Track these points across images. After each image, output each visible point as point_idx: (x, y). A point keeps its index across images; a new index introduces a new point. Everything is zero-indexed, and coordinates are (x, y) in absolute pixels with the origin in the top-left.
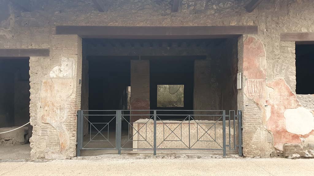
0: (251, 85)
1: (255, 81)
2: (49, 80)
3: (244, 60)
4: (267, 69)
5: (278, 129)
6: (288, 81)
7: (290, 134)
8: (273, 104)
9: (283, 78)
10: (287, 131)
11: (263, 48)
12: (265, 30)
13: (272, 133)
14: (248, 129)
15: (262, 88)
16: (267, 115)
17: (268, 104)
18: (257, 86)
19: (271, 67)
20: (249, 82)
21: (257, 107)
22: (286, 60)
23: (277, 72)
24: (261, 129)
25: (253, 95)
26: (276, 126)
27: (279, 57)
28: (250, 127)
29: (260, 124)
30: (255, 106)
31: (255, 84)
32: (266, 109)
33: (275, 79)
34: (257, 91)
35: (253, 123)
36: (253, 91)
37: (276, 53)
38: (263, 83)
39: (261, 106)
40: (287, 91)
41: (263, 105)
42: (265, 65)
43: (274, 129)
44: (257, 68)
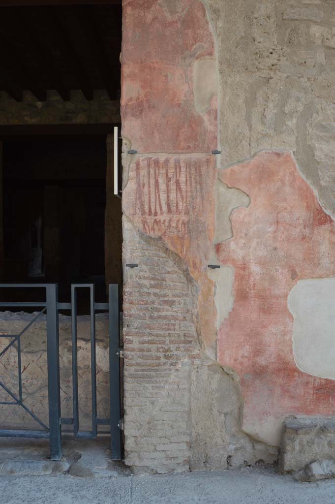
0: (152, 176)
1: (172, 161)
3: (126, 70)
4: (222, 114)
5: (262, 361)
6: (310, 165)
7: (307, 379)
8: (243, 259)
9: (290, 151)
10: (296, 370)
11: (207, 23)
13: (238, 379)
14: (140, 360)
15: (201, 192)
16: (217, 305)
17: (221, 258)
18: (177, 183)
19: (241, 102)
20: (143, 164)
21: (177, 269)
22: (302, 77)
23: (265, 124)
24: (193, 363)
25: (162, 221)
26: (256, 348)
27: (275, 61)
28: (147, 354)
29: (190, 342)
30: (170, 266)
31: (170, 175)
32: (214, 281)
33: (255, 155)
34: (177, 206)
35: (161, 335)
36: (163, 202)
37: (261, 45)
38: (203, 169)
39: (193, 269)
40: (305, 204)
41: (201, 262)
42: (212, 96)
43: (245, 360)
44: (179, 105)
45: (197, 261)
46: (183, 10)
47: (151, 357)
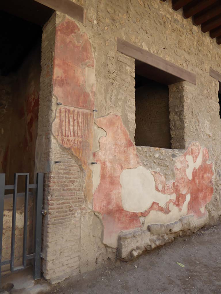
0: (67, 117)
1: (76, 111)
5: (111, 207)
6: (126, 122)
7: (127, 213)
8: (104, 160)
9: (120, 115)
10: (123, 210)
11: (92, 52)
12: (95, 22)
13: (101, 217)
14: (57, 214)
15: (88, 128)
16: (93, 181)
17: (95, 159)
18: (78, 122)
19: (103, 90)
20: (63, 110)
21: (76, 165)
22: (124, 86)
23: (111, 102)
24: (82, 212)
25: (71, 140)
26: (108, 201)
27: (115, 77)
28: (61, 210)
29: (81, 201)
30: (73, 163)
31: (75, 118)
32: (92, 170)
33: (108, 114)
34: (78, 133)
35: (68, 199)
36: (72, 131)
37: (110, 68)
38: (89, 117)
39: (84, 165)
40: (125, 138)
41: (87, 161)
42: (93, 85)
43: (104, 208)
44: (80, 86)
45: (86, 161)
46: (82, 43)
47: (63, 212)
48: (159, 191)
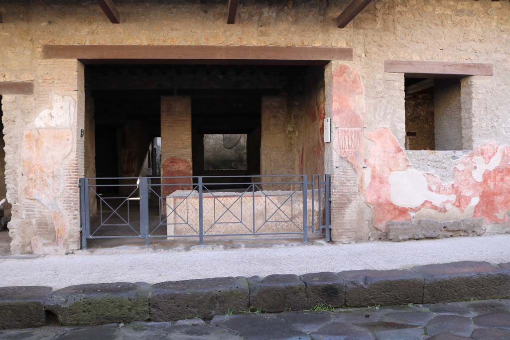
0: (343, 136)
1: (350, 131)
2: (35, 132)
3: (334, 98)
4: (366, 114)
5: (380, 201)
6: (395, 132)
7: (396, 207)
8: (374, 164)
9: (388, 126)
10: (392, 204)
11: (360, 81)
12: (363, 55)
13: (372, 207)
15: (359, 141)
16: (365, 181)
17: (367, 164)
18: (351, 138)
19: (372, 109)
20: (340, 131)
21: (351, 168)
22: (392, 100)
23: (380, 117)
25: (346, 151)
26: (378, 196)
28: (341, 199)
29: (356, 195)
30: (349, 167)
31: (349, 136)
32: (364, 172)
33: (377, 128)
34: (351, 146)
36: (347, 145)
37: (378, 89)
38: (360, 133)
39: (357, 168)
40: (394, 145)
41: (360, 166)
42: (363, 107)
43: (375, 200)
44: (352, 111)
45: (358, 166)
46: (353, 77)
47: (343, 200)
48: (432, 191)
